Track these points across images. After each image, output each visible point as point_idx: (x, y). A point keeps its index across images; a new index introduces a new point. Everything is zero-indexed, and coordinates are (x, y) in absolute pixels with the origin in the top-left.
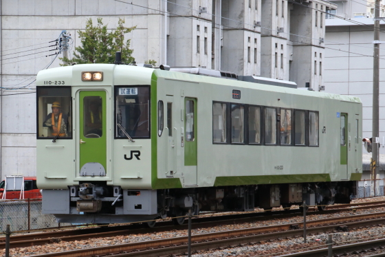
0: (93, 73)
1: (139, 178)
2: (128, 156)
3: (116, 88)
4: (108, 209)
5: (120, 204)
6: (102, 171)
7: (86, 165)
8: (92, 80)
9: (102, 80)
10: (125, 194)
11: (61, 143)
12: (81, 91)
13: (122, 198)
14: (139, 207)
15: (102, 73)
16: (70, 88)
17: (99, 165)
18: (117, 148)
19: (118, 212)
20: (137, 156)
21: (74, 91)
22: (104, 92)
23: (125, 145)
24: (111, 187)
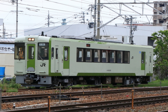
0: (31, 38)
1: (45, 72)
2: (42, 65)
3: (39, 43)
4: (35, 82)
5: (39, 81)
6: (34, 70)
7: (29, 68)
8: (31, 41)
9: (34, 41)
10: (41, 77)
11: (22, 61)
12: (28, 44)
13: (40, 79)
14: (45, 82)
15: (34, 39)
16: (24, 43)
17: (33, 68)
18: (38, 62)
19: (39, 83)
20: (44, 65)
21: (26, 44)
22: (35, 44)
23: (41, 62)
24: (37, 75)
